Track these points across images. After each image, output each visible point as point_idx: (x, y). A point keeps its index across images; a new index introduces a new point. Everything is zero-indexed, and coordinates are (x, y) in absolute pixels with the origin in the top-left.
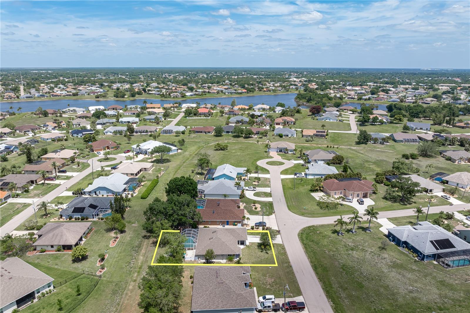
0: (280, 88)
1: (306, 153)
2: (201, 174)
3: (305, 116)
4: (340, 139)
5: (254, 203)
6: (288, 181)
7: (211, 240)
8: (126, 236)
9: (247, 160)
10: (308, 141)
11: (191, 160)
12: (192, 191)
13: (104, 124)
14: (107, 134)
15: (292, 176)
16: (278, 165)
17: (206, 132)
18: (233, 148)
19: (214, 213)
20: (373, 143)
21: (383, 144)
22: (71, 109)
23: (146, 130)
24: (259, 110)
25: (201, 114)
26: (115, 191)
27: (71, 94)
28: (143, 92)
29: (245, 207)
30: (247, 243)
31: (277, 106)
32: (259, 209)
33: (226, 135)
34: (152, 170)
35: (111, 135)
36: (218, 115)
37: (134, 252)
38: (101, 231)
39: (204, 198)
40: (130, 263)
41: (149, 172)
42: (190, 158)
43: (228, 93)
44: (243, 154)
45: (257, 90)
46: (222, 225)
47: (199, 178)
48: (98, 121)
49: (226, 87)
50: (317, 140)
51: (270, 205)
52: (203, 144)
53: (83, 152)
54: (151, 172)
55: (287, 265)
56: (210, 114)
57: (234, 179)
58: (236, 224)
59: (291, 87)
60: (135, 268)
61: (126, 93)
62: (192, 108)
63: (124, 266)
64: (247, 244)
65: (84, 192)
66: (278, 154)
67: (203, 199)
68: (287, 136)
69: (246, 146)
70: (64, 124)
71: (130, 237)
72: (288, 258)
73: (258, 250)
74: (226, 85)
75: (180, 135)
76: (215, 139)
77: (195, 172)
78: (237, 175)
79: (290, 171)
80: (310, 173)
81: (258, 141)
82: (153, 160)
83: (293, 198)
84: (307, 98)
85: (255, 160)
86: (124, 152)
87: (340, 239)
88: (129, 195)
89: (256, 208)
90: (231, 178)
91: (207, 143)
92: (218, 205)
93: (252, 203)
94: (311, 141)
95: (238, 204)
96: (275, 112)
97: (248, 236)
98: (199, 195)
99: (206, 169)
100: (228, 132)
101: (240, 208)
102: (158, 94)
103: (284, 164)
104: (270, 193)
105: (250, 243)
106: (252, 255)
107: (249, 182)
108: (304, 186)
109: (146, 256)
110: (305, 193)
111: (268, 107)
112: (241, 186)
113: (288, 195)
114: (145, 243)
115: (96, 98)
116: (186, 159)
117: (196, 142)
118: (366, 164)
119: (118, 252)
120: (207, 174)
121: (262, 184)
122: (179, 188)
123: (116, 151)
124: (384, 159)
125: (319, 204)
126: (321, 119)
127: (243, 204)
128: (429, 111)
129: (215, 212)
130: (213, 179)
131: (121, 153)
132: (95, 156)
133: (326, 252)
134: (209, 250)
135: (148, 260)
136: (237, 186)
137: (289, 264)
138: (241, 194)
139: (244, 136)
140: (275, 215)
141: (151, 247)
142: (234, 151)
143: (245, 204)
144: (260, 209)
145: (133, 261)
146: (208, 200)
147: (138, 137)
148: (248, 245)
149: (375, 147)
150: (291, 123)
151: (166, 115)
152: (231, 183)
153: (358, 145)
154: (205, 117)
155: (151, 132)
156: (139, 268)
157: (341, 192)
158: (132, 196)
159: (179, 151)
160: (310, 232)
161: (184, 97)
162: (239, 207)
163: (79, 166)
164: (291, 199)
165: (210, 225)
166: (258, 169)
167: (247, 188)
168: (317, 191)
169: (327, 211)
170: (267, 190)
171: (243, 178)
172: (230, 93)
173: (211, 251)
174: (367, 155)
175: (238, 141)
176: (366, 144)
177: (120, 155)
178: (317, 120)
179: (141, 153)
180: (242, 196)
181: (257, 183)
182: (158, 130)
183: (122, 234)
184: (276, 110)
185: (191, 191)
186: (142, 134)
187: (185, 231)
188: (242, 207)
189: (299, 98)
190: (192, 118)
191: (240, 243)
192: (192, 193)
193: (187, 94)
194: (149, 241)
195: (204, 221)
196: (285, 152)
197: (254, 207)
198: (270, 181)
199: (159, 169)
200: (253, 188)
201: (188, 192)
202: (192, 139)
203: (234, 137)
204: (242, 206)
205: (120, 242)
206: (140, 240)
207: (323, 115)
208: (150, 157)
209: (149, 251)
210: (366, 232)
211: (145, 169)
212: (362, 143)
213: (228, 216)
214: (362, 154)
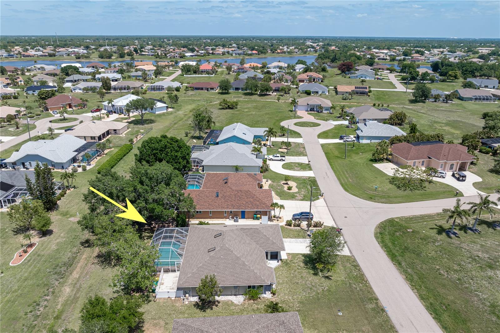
0: (296, 50)
1: (349, 110)
2: (199, 138)
3: (332, 75)
4: (387, 97)
5: (286, 180)
6: (331, 147)
7: (212, 254)
8: (50, 242)
9: (265, 121)
10: (345, 99)
11: (186, 120)
12: (181, 160)
13: (75, 81)
14: (75, 92)
15: (337, 141)
16: (311, 127)
17: (208, 88)
18: (245, 107)
19: (217, 196)
20: (433, 102)
21: (447, 102)
22: (39, 66)
23: (128, 86)
24: (275, 67)
25: (202, 72)
26: (55, 161)
27: (47, 54)
28: (134, 52)
29: (270, 186)
30: (283, 255)
31: (297, 64)
32: (295, 190)
33: (235, 92)
34: (125, 132)
35: (80, 93)
36: (224, 73)
37: (56, 276)
38: (7, 232)
39: (202, 173)
40: (38, 305)
41: (121, 135)
42: (185, 118)
43: (236, 54)
44: (260, 113)
45: (269, 52)
46: (232, 218)
47: (196, 143)
48: (68, 78)
49: (233, 49)
50: (357, 98)
51: (313, 182)
52: (203, 103)
53: (32, 111)
54: (124, 136)
55: (374, 306)
56: (214, 71)
57: (249, 143)
58: (259, 216)
59: (309, 50)
60: (45, 318)
61: (114, 54)
62: (192, 66)
63: (22, 314)
64: (282, 258)
65: (5, 164)
66: (308, 114)
67: (200, 173)
68: (317, 92)
69: (262, 105)
70: (21, 81)
71: (58, 244)
72: (371, 288)
73: (307, 271)
74: (233, 47)
75: (173, 92)
76: (220, 97)
77: (189, 135)
78: (254, 139)
79: (330, 134)
80: (365, 135)
81: (278, 99)
82: (129, 120)
83: (347, 172)
84: (331, 57)
85: (277, 121)
86: (91, 111)
87: (457, 245)
88: (79, 168)
89: (290, 188)
90: (244, 142)
91: (209, 102)
92: (226, 183)
93: (282, 180)
94: (350, 99)
95: (259, 180)
96: (295, 70)
97: (284, 239)
98: (194, 168)
99: (206, 131)
100: (237, 89)
101: (263, 188)
102: (152, 55)
103: (319, 125)
104: (308, 164)
105: (288, 254)
106: (298, 283)
107: (273, 149)
108: (359, 153)
109: (78, 285)
110: (363, 164)
111: (286, 65)
112: (261, 152)
113: (338, 167)
114: (84, 256)
115: (77, 59)
116: (179, 119)
117: (195, 100)
118: (435, 125)
119: (21, 278)
120: (208, 137)
121: (294, 152)
122: (157, 153)
123: (81, 110)
124: (459, 120)
125: (393, 180)
126: (354, 77)
127: (267, 181)
128: (486, 68)
129: (220, 195)
130: (217, 144)
131: (87, 112)
132: (49, 116)
133: (442, 272)
134: (206, 277)
135: (78, 298)
136: (256, 153)
137: (377, 303)
138: (263, 166)
139: (259, 93)
140: (324, 199)
141: (93, 266)
142: (246, 110)
143: (270, 182)
144: (297, 190)
145: (46, 300)
146: (208, 174)
147: (117, 94)
148: (286, 260)
149: (437, 106)
150: (319, 80)
151: (158, 73)
152: (246, 150)
153: (413, 104)
154: (208, 74)
155: (134, 88)
156: (55, 318)
157: (423, 162)
158: (84, 169)
159: (170, 110)
160: (395, 231)
161: (182, 58)
162: (261, 187)
163: (18, 128)
164: (343, 172)
165: (210, 218)
166: (284, 132)
167: (271, 157)
168: (381, 160)
169: (408, 192)
170: (303, 160)
171: (263, 143)
172: (238, 54)
173: (211, 280)
174: (432, 115)
175: (251, 99)
176: (424, 102)
177: (85, 114)
178: (350, 78)
179: (115, 112)
180: (264, 169)
181: (286, 151)
182: (144, 87)
183: (43, 238)
184: (296, 68)
185: (178, 159)
186: (122, 91)
187: (161, 233)
188: (266, 186)
189: (321, 58)
190: (191, 76)
191: (269, 257)
192: (180, 163)
193: (187, 54)
194: (93, 252)
195: (200, 212)
196: (318, 112)
197: (286, 186)
198: (304, 148)
199: (136, 131)
200: (281, 156)
201: (173, 161)
202: (189, 97)
203: (246, 94)
204: (266, 184)
205: (34, 255)
206: (75, 250)
207: (356, 73)
208: (126, 116)
209: (87, 274)
210: (495, 230)
211: (115, 130)
212: (419, 102)
213: (244, 203)
214: (423, 113)
